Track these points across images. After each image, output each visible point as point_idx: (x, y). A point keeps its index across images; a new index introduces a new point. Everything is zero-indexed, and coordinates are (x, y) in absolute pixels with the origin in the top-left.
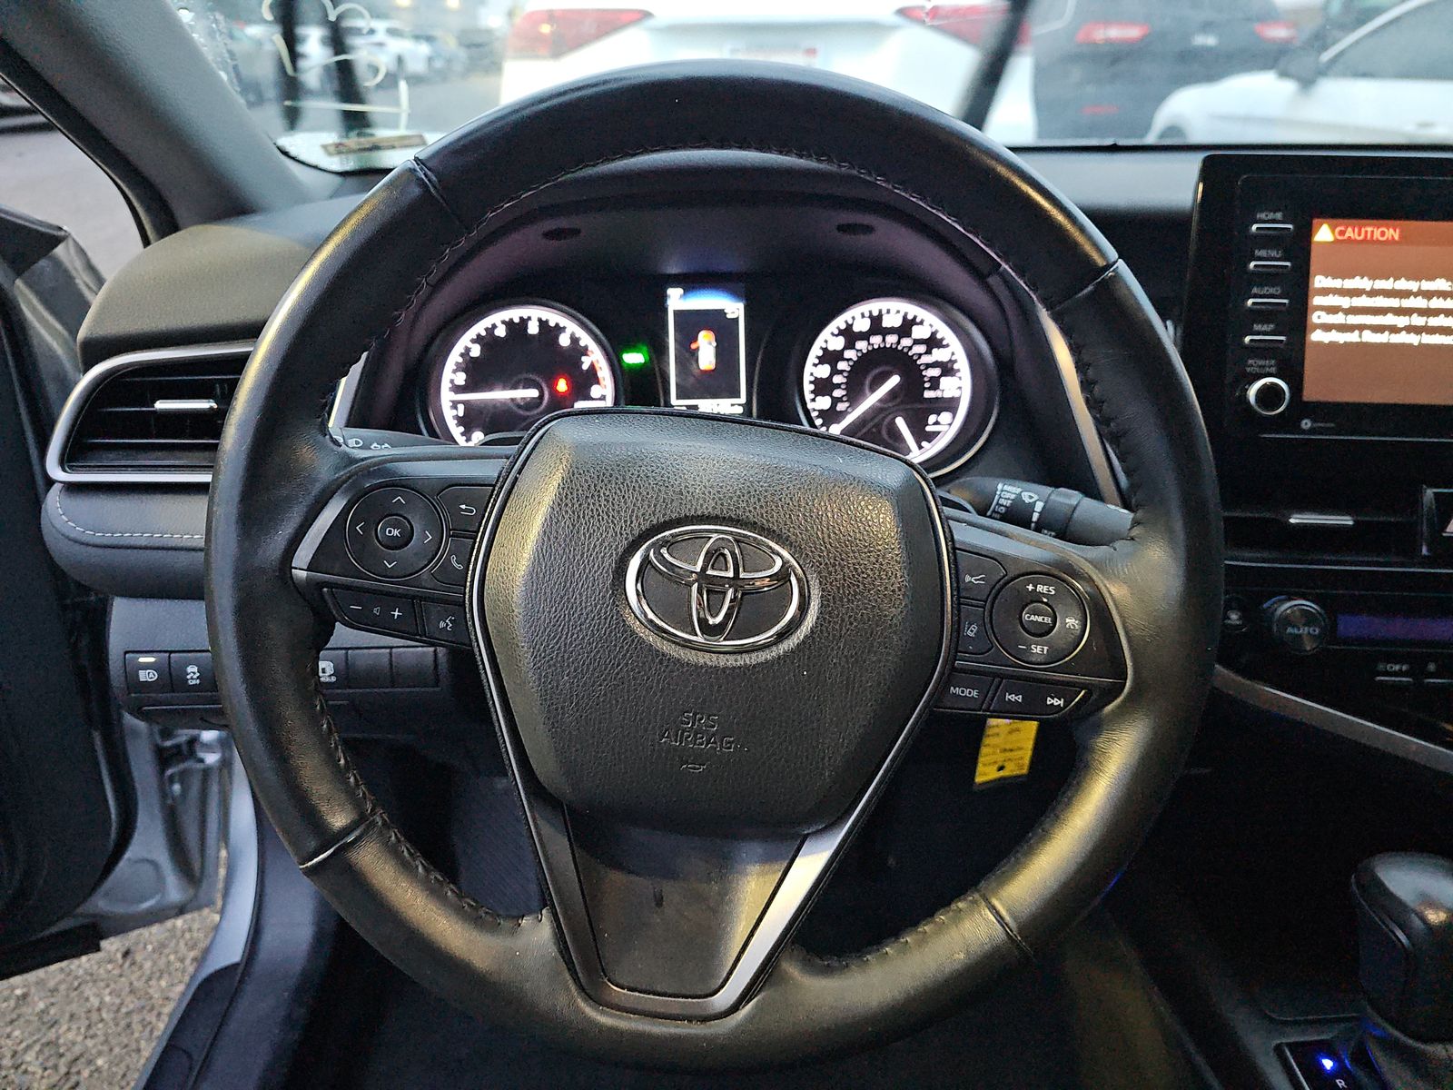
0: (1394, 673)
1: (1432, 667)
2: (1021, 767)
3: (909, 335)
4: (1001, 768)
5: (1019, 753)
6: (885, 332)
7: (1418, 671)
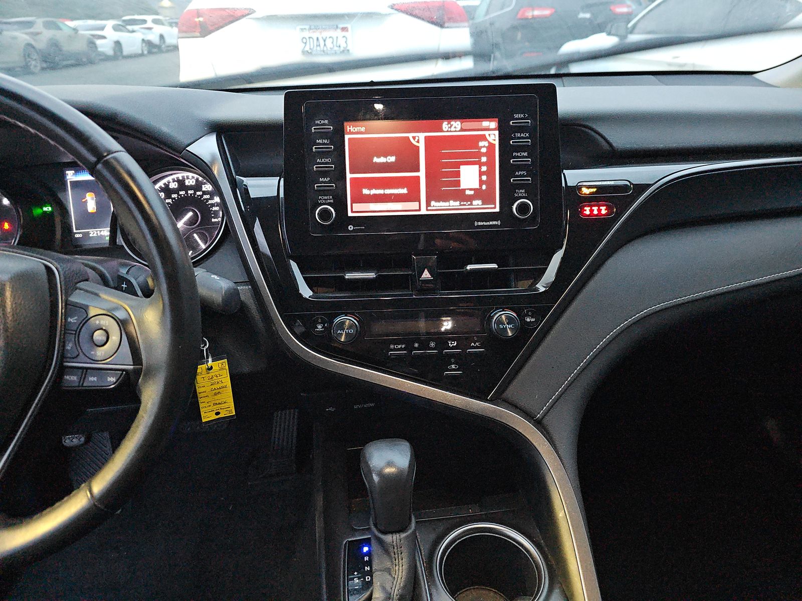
0: (397, 350)
1: (416, 345)
2: (230, 411)
3: (200, 190)
4: (217, 414)
5: (226, 405)
6: (187, 188)
7: (410, 348)
